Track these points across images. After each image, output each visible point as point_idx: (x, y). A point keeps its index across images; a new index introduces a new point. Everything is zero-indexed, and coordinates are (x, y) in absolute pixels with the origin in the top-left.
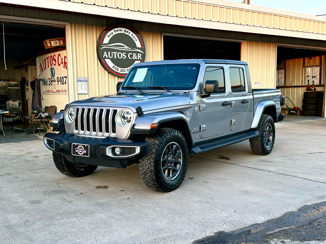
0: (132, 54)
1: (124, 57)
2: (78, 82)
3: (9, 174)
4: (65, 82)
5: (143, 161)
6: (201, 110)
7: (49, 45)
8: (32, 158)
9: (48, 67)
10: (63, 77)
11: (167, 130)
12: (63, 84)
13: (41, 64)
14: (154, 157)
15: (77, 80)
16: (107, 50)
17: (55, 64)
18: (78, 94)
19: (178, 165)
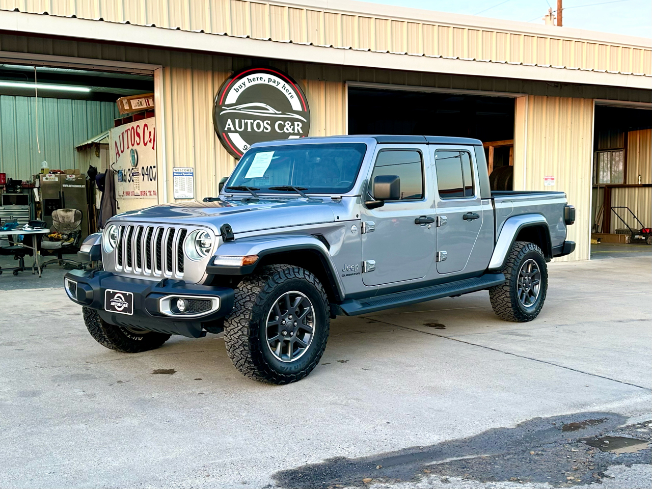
0: (282, 123)
1: (267, 129)
2: (175, 177)
3: (10, 344)
4: (154, 176)
5: (230, 324)
6: (364, 232)
7: (127, 107)
8: (68, 316)
9: (128, 148)
10: (151, 167)
11: (280, 267)
12: (151, 180)
13: (116, 142)
14: (249, 318)
15: (174, 173)
16: (233, 117)
17: (138, 142)
18: (176, 199)
19: (306, 334)
